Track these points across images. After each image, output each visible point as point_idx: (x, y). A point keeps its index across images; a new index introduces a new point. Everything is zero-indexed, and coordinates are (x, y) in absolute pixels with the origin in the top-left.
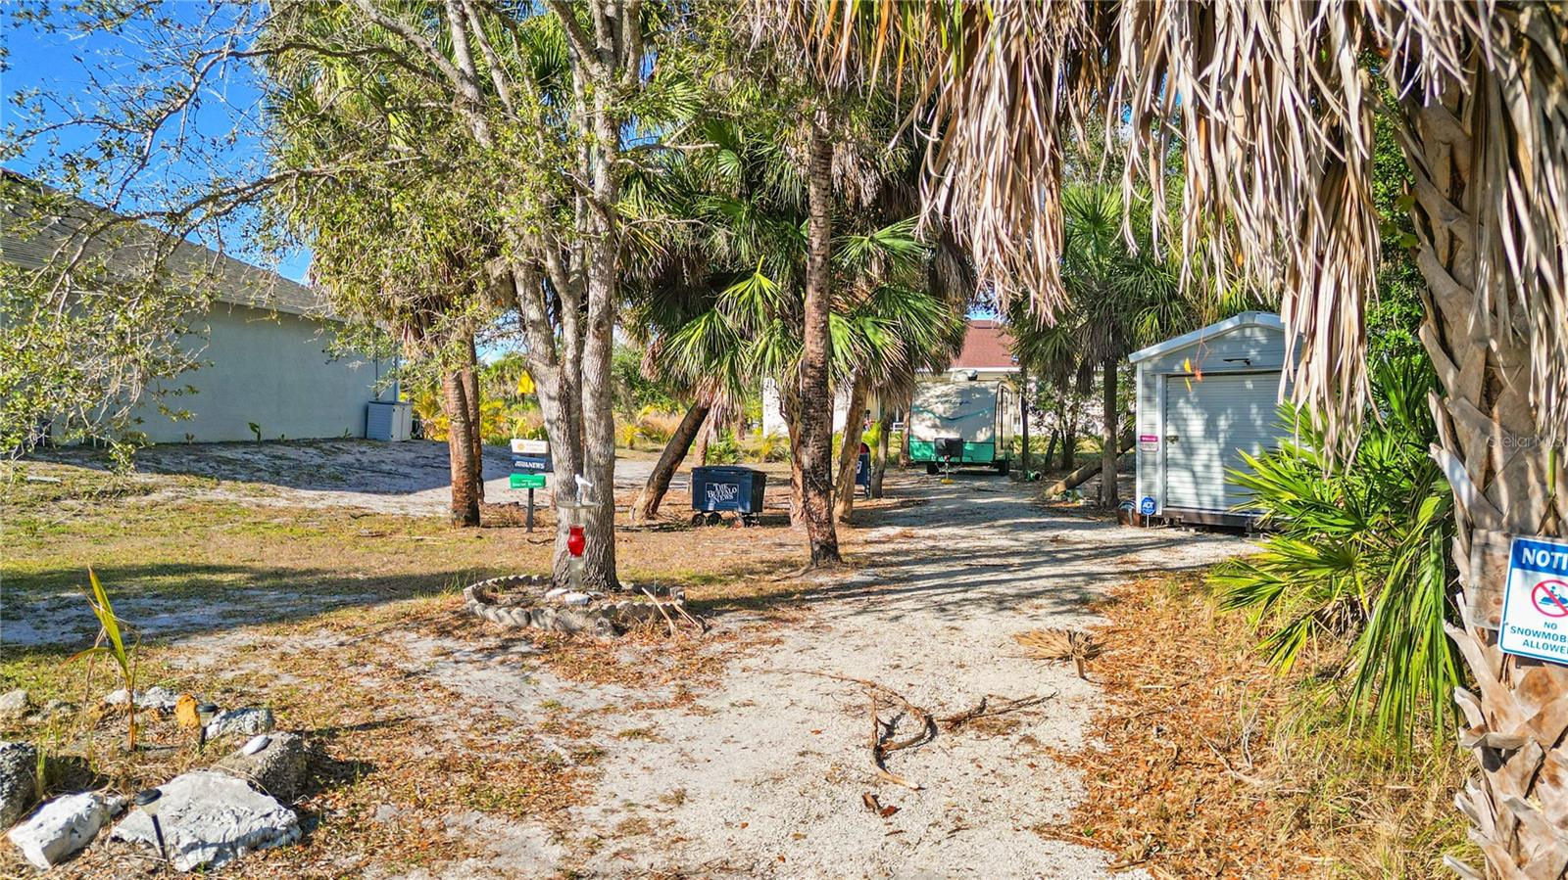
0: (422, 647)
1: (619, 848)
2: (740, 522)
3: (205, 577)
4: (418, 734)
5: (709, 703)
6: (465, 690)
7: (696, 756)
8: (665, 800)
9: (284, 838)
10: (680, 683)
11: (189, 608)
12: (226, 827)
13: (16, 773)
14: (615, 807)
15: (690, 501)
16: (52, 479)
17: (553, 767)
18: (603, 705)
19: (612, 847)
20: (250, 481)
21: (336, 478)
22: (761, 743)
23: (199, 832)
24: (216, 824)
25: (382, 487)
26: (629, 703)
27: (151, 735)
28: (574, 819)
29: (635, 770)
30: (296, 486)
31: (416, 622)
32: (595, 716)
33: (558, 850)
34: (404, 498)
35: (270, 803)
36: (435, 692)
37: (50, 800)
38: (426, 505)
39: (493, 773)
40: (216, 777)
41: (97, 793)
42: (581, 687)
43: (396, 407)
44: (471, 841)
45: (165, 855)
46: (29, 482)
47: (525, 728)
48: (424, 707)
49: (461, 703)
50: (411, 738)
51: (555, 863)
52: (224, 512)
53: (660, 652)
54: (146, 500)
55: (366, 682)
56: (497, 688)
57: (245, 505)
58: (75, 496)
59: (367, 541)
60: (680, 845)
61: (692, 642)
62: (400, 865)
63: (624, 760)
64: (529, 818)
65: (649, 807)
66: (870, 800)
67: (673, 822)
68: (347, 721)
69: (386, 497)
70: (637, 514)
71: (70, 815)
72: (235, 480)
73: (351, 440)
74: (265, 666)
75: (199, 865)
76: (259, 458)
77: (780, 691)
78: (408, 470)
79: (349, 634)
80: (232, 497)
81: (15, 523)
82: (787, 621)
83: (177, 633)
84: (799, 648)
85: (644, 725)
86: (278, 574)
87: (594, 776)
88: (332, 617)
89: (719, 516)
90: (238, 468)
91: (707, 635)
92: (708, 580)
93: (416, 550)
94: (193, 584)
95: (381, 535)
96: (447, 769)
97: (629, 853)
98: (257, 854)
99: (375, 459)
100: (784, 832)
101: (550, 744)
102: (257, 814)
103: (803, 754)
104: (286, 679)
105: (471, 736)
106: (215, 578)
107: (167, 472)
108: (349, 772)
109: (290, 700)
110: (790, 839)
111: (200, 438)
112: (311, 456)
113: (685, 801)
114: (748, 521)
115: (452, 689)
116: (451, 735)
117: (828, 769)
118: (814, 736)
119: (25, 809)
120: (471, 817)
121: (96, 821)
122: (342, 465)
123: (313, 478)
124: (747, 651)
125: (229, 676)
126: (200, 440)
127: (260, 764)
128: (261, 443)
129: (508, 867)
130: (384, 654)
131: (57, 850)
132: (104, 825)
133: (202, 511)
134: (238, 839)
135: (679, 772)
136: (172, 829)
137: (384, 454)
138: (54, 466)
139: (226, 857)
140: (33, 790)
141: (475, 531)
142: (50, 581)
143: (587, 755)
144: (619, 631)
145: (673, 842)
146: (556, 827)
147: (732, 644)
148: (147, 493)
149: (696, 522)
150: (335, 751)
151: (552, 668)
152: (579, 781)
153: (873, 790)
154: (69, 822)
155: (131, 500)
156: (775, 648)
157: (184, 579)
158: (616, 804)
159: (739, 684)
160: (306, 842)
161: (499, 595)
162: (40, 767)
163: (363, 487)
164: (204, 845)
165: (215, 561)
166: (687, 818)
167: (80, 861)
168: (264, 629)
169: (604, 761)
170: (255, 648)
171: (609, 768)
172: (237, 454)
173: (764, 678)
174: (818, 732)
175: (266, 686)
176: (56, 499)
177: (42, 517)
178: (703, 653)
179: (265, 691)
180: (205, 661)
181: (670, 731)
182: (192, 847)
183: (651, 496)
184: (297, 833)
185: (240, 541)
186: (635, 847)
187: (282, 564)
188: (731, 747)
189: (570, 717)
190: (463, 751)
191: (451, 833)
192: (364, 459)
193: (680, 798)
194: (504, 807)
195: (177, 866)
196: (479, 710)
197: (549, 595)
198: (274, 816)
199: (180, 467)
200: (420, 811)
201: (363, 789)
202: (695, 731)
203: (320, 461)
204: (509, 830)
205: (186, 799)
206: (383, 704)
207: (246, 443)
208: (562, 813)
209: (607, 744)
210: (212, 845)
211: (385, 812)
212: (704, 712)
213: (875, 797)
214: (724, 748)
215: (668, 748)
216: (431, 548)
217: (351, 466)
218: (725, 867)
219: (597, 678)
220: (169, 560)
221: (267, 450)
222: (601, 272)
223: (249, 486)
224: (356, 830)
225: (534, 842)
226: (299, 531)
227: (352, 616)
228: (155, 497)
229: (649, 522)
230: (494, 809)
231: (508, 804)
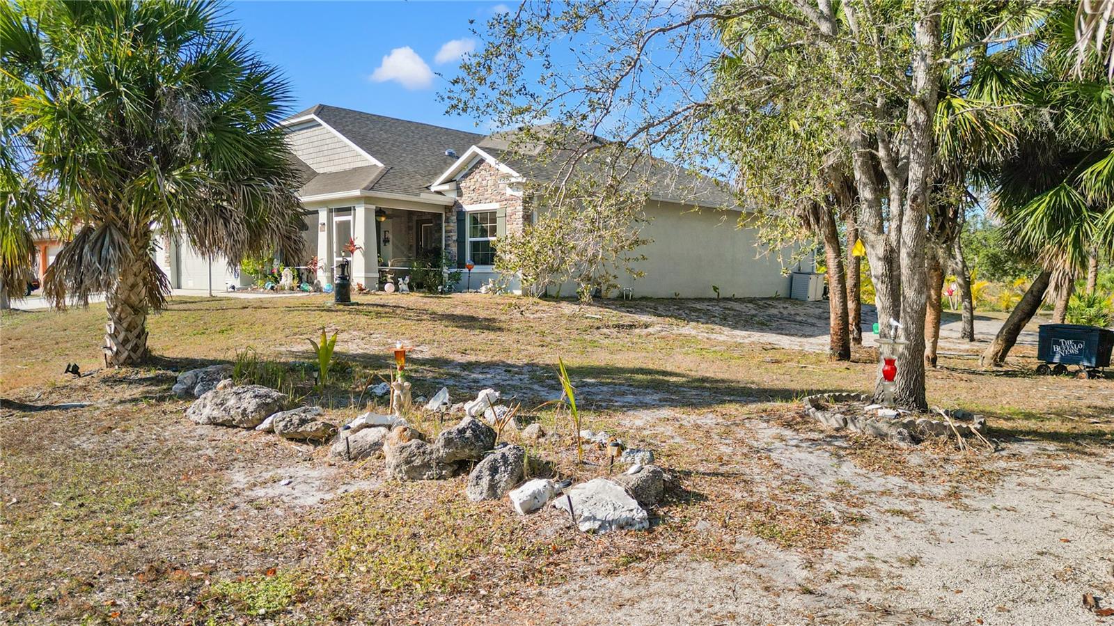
0: (767, 433)
1: (849, 582)
2: (1084, 374)
3: (661, 377)
4: (742, 484)
5: (973, 503)
6: (786, 463)
7: (942, 537)
8: (901, 560)
9: (637, 527)
10: (955, 484)
11: (645, 394)
12: (608, 512)
13: (514, 462)
14: (859, 557)
15: (1036, 353)
16: (598, 317)
17: (825, 522)
18: (882, 489)
19: (845, 580)
20: (707, 323)
21: (763, 324)
22: (1006, 539)
23: (593, 511)
24: (603, 509)
25: (792, 333)
26: (904, 491)
27: (592, 456)
28: (825, 557)
29: (888, 536)
30: (735, 328)
31: (769, 417)
32: (873, 495)
33: (805, 573)
34: (804, 340)
35: (634, 504)
36: (765, 462)
37: (530, 480)
38: (818, 345)
39: (781, 517)
40: (611, 483)
41: (551, 480)
42: (871, 475)
43: (813, 277)
44: (748, 554)
45: (574, 520)
46: (586, 318)
47: (816, 494)
48: (753, 469)
49: (779, 471)
50: (737, 487)
51: (799, 580)
52: (687, 340)
53: (946, 460)
54: (645, 331)
55: (723, 449)
56: (809, 466)
57: (700, 337)
58: (608, 327)
59: (768, 366)
60: (897, 592)
61: (980, 457)
62: (699, 557)
63: (882, 527)
64: (793, 549)
65: (886, 562)
66: (1090, 600)
67: (900, 576)
68: (702, 470)
69: (793, 338)
70: (986, 361)
71: (535, 489)
72: (698, 322)
73: (780, 299)
74: (669, 430)
75: (590, 530)
76: (716, 309)
77: (1046, 505)
78: (814, 321)
79: (724, 418)
80: (694, 332)
81: (575, 340)
82: (1085, 453)
83: (632, 407)
84: (1083, 475)
85: (910, 508)
86: (704, 380)
87: (853, 533)
88: (719, 408)
89: (1066, 368)
90: (702, 315)
91: (996, 454)
92: (1028, 416)
93: (799, 373)
94: (652, 381)
95: (778, 362)
96: (751, 509)
97: (855, 588)
98: (623, 531)
99: (793, 313)
100: (991, 604)
101: (829, 506)
102: (626, 508)
103: (1042, 554)
104: (678, 439)
105: (777, 492)
106: (666, 378)
107: (660, 315)
108: (687, 498)
109: (675, 452)
110: (995, 609)
111: (683, 295)
112: (750, 309)
113: (918, 564)
114: (1092, 374)
115: (776, 462)
116: (763, 489)
117: (1061, 569)
118: (1062, 543)
119: (518, 482)
120: (754, 540)
121: (547, 495)
122: (769, 316)
123: (746, 322)
124: (1029, 471)
125: (646, 433)
126: (684, 297)
127: (634, 480)
128: (719, 300)
129: (766, 575)
130: (740, 433)
131: (527, 507)
132: (551, 498)
133: (674, 340)
134: (613, 520)
135: (923, 545)
136: (581, 506)
137: (800, 310)
138: (601, 309)
139: (605, 529)
140: (523, 473)
141: (846, 364)
142: (581, 372)
143: (853, 519)
144: (916, 440)
145: (893, 589)
146: (809, 559)
147: (1017, 464)
148: (647, 327)
149: (1041, 371)
150: (687, 484)
151: (853, 459)
152: (840, 534)
153: (1097, 593)
154: (534, 492)
155: (637, 331)
156: (1059, 472)
157: (649, 377)
158: (861, 554)
159: (1008, 494)
160: (650, 531)
161: (830, 405)
162: (525, 461)
163: (780, 330)
164: (595, 519)
165: (669, 369)
166: (911, 577)
167: (537, 515)
168: (677, 410)
169: (866, 525)
170: (668, 420)
171: (867, 531)
172: (703, 306)
173: (1035, 493)
174: (1068, 541)
175: (665, 442)
176: (598, 328)
177: (588, 338)
178: (987, 467)
179: (663, 444)
180: (639, 423)
181: (930, 516)
182: (588, 519)
183: (999, 347)
184: (646, 524)
185: (688, 358)
186: (862, 584)
187: (708, 375)
188: (977, 537)
189: (854, 493)
190: (768, 500)
191: (738, 546)
192: (785, 312)
193: (913, 562)
194: (779, 539)
195: (580, 528)
196: (789, 477)
197: (867, 408)
198: (635, 511)
199: (668, 313)
200: (724, 530)
201: (692, 510)
202: (951, 520)
203: (754, 312)
204: (776, 554)
205: (591, 493)
206: (728, 463)
207: (710, 300)
208: (819, 551)
209: (874, 515)
210: (599, 520)
211: (701, 525)
212: (966, 508)
213: (1096, 600)
214: (970, 537)
215: (921, 527)
216: (810, 373)
217: (775, 316)
218: (929, 615)
219: (886, 471)
220: (644, 366)
221: (722, 304)
222: (920, 155)
223: (705, 326)
224: (681, 531)
225: (790, 564)
226: (726, 355)
227: (732, 408)
228: (650, 330)
229: (995, 368)
230: (772, 538)
231: (782, 538)
